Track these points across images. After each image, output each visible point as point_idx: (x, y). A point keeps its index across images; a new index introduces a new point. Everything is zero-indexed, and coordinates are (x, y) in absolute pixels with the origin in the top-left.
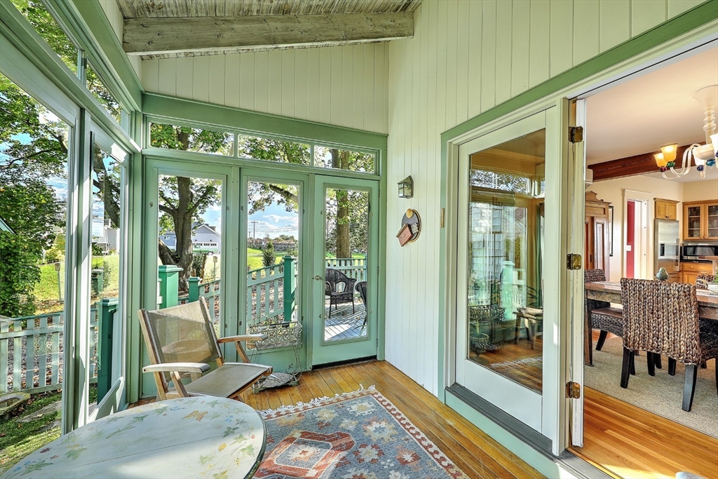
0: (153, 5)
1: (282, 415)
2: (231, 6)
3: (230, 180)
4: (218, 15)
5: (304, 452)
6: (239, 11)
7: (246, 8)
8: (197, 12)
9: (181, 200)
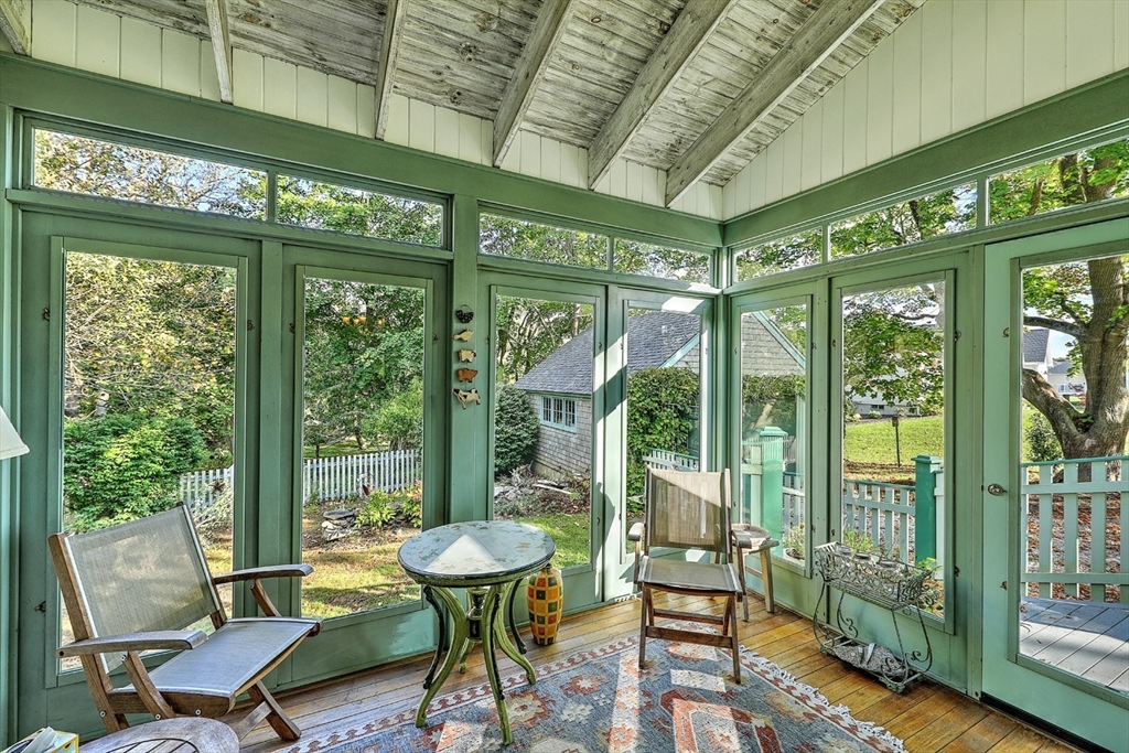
0: (672, 145)
1: (791, 694)
2: (736, 77)
3: (816, 300)
4: (734, 96)
5: (728, 737)
6: (751, 70)
7: (755, 61)
8: (712, 115)
9: (1097, 308)
